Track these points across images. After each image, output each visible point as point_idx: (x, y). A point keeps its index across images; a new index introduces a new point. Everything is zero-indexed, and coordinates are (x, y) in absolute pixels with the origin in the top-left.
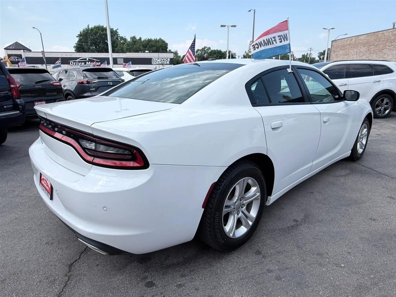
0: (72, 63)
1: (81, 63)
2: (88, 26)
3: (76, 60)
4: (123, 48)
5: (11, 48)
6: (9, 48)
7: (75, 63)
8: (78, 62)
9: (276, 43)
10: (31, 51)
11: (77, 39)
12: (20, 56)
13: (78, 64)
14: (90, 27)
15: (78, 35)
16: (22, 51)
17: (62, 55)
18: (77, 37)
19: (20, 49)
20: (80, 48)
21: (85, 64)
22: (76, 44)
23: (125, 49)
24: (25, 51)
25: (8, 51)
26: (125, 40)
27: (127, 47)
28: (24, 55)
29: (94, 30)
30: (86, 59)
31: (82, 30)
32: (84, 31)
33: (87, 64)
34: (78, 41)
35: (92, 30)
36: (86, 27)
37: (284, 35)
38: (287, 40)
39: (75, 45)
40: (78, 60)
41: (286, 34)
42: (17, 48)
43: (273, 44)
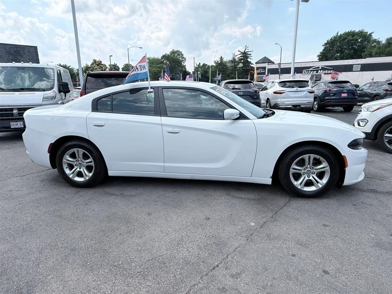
0: (304, 72)
1: (313, 72)
2: (337, 33)
3: (309, 69)
4: (372, 52)
5: (260, 62)
6: (258, 62)
7: (307, 72)
8: (311, 71)
9: (138, 70)
10: (274, 63)
11: (323, 48)
12: (264, 68)
13: (310, 73)
14: (339, 34)
15: (324, 44)
16: (267, 63)
17: (298, 65)
18: (323, 46)
19: (266, 63)
20: (323, 57)
21: (316, 73)
22: (321, 53)
23: (373, 54)
24: (269, 64)
25: (257, 64)
26: (379, 43)
27: (378, 50)
28: (268, 66)
29: (342, 36)
30: (319, 67)
31: (330, 38)
32: (331, 39)
33: (319, 73)
34: (323, 50)
35: (341, 36)
36: (335, 34)
37: (143, 65)
38: (145, 69)
39: (319, 54)
40: (310, 69)
41: (145, 65)
42: (264, 62)
43: (136, 71)
